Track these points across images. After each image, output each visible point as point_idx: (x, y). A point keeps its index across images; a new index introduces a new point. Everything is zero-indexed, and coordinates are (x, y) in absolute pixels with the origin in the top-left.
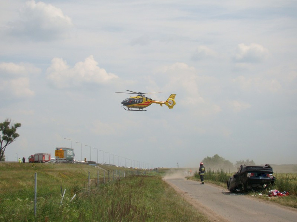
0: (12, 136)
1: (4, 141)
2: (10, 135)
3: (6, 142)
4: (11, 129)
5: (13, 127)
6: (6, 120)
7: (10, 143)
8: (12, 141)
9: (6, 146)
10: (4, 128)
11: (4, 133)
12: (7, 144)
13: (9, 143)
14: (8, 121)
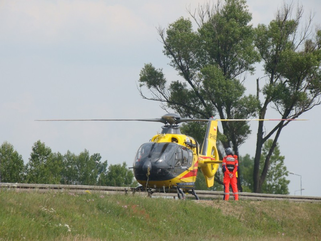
0: (305, 83)
1: (271, 104)
2: (296, 80)
3: (282, 108)
4: (301, 54)
5: (308, 43)
6: (282, 13)
7: (296, 116)
8: (306, 105)
9: (280, 126)
10: (271, 49)
11: (271, 69)
12: (285, 117)
13: (293, 113)
14: (288, 19)
